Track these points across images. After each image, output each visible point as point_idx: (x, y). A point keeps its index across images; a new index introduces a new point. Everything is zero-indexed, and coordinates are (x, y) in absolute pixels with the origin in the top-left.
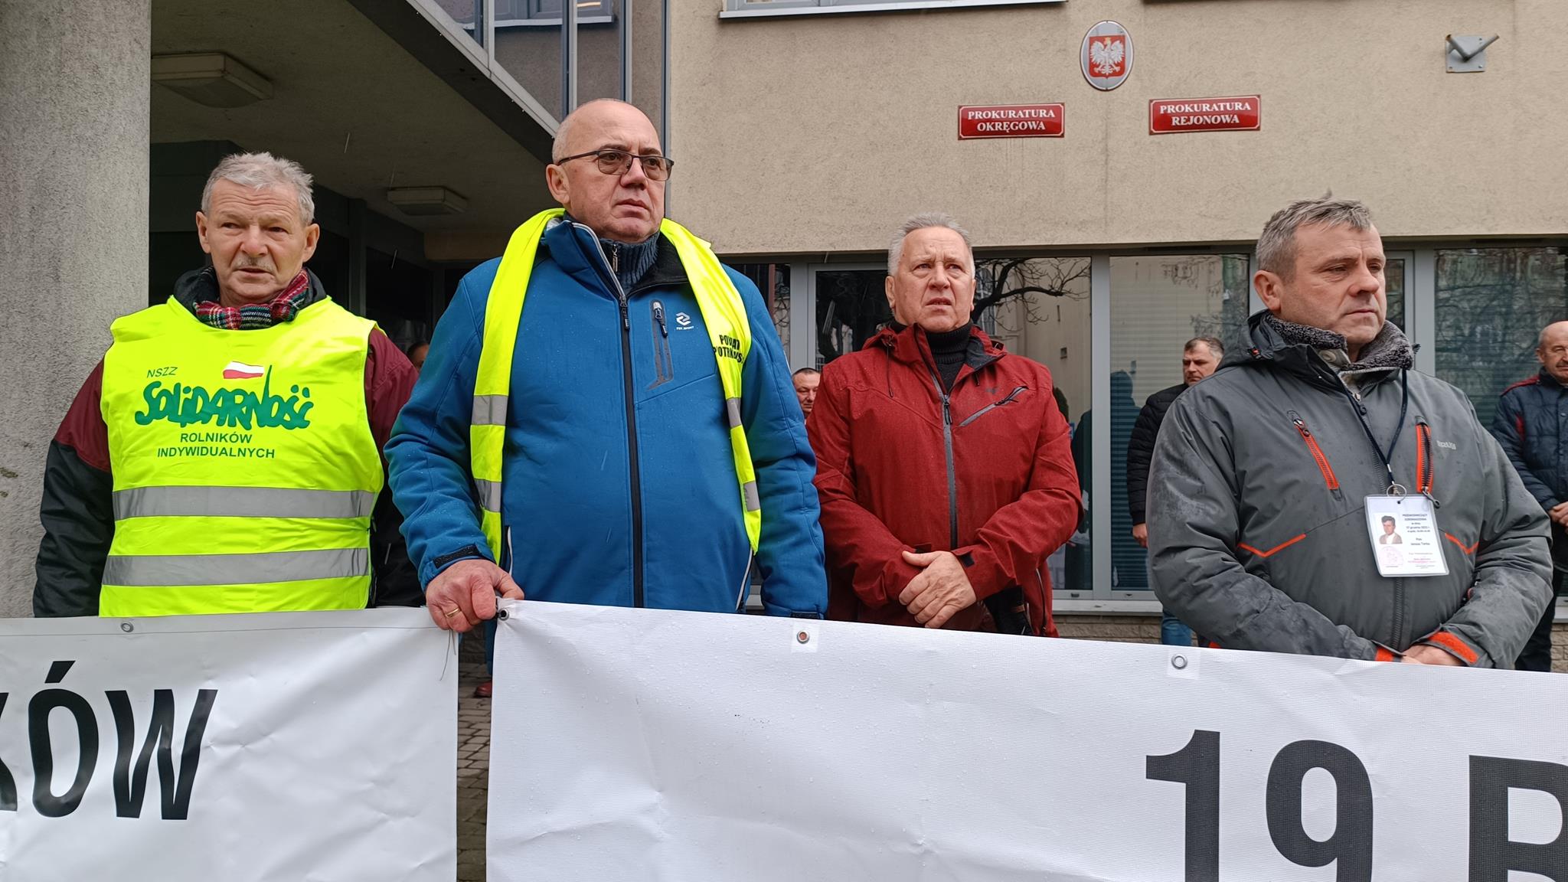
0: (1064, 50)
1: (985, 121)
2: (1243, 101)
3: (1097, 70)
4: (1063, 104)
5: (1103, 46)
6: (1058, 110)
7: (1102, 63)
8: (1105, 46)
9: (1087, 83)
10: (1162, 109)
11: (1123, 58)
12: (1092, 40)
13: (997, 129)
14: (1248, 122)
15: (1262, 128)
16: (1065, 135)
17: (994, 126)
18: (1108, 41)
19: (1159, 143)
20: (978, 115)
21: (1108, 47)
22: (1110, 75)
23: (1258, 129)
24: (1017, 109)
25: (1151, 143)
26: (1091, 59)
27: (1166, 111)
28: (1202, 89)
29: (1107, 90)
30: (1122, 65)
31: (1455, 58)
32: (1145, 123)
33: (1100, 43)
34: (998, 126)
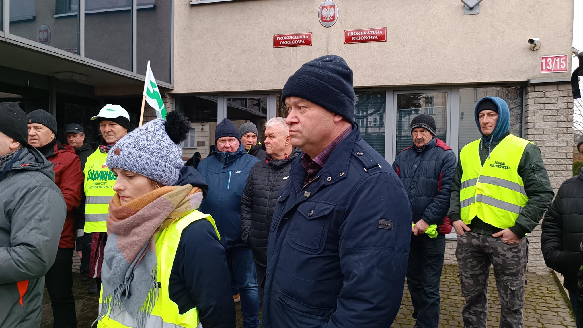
0: (313, 12)
1: (282, 40)
2: (380, 30)
3: (324, 19)
4: (312, 33)
5: (326, 10)
6: (310, 36)
8: (327, 10)
9: (320, 25)
10: (349, 34)
11: (334, 14)
12: (323, 8)
14: (382, 38)
15: (387, 40)
16: (312, 45)
17: (286, 42)
18: (328, 8)
19: (347, 47)
20: (280, 38)
21: (329, 10)
22: (329, 21)
23: (386, 41)
24: (294, 36)
25: (345, 47)
26: (322, 15)
28: (363, 26)
29: (328, 27)
30: (333, 17)
31: (466, 9)
32: (342, 40)
33: (325, 9)
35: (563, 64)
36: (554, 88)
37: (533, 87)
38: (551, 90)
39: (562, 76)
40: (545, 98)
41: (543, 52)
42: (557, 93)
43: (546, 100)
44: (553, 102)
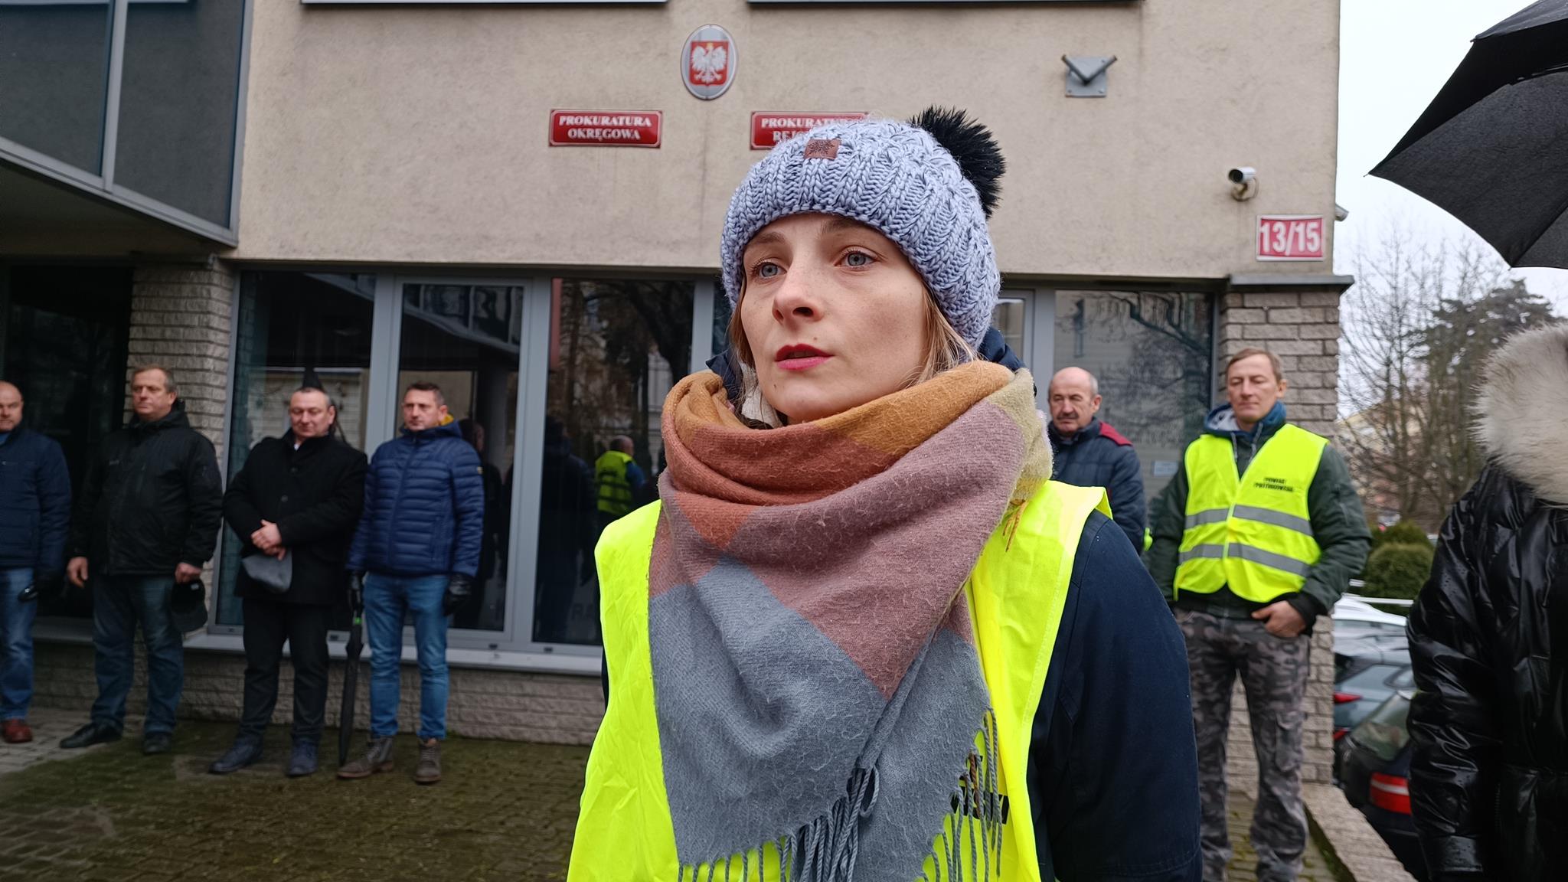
0: (666, 54)
1: (576, 127)
3: (697, 77)
4: (661, 112)
5: (704, 52)
6: (654, 119)
7: (703, 70)
8: (707, 52)
9: (686, 92)
10: (764, 122)
11: (726, 66)
12: (694, 45)
13: (588, 136)
16: (661, 146)
17: (585, 133)
18: (710, 47)
20: (570, 121)
21: (710, 53)
22: (711, 83)
24: (611, 116)
26: (691, 65)
27: (767, 125)
28: (805, 102)
29: (707, 100)
30: (723, 73)
31: (1075, 82)
32: (746, 137)
33: (702, 49)
34: (590, 133)
35: (1312, 240)
36: (1290, 299)
37: (1239, 295)
38: (1283, 304)
39: (1311, 271)
40: (1267, 326)
41: (1264, 205)
42: (1298, 315)
43: (1269, 331)
44: (1289, 335)
